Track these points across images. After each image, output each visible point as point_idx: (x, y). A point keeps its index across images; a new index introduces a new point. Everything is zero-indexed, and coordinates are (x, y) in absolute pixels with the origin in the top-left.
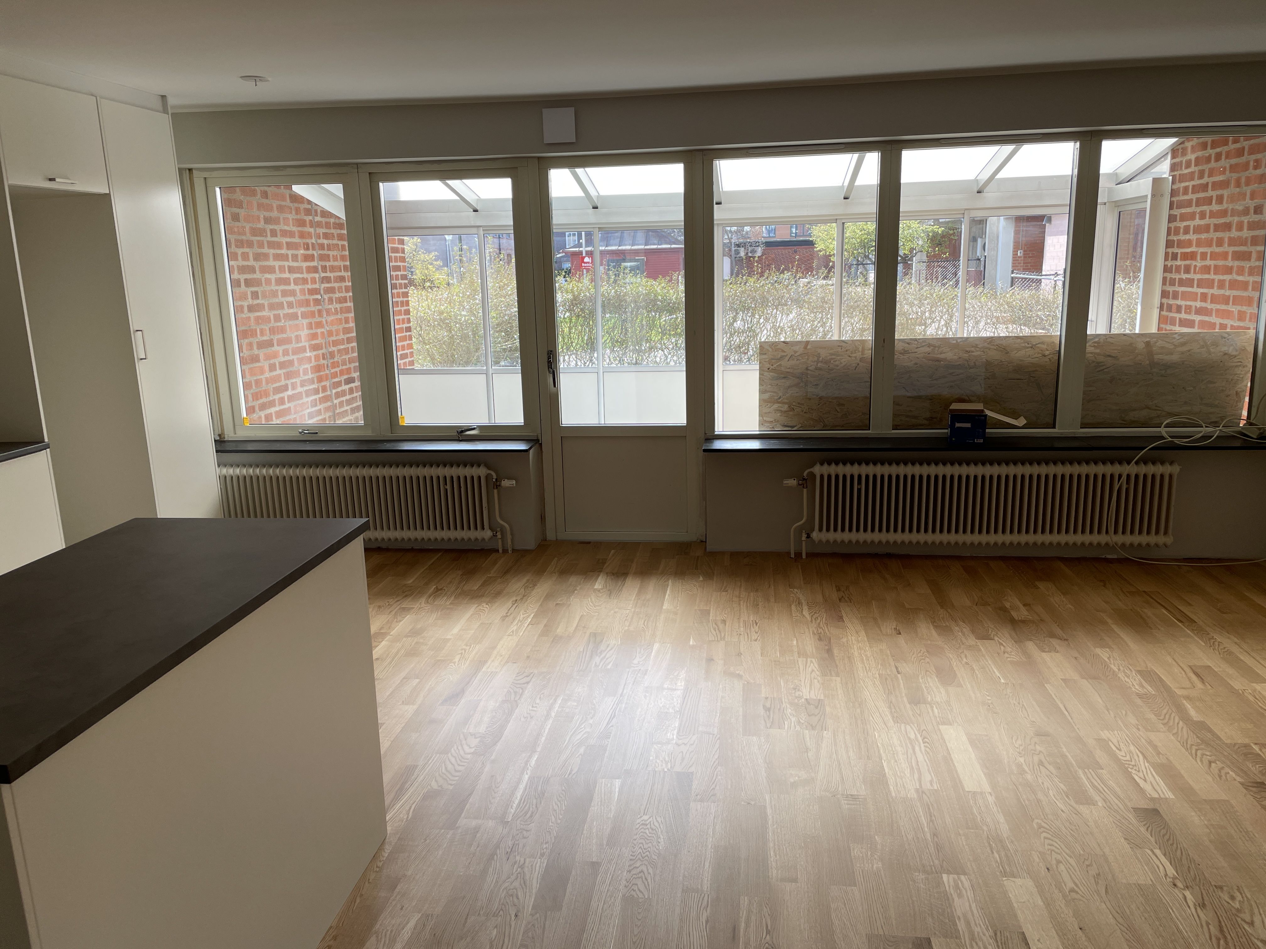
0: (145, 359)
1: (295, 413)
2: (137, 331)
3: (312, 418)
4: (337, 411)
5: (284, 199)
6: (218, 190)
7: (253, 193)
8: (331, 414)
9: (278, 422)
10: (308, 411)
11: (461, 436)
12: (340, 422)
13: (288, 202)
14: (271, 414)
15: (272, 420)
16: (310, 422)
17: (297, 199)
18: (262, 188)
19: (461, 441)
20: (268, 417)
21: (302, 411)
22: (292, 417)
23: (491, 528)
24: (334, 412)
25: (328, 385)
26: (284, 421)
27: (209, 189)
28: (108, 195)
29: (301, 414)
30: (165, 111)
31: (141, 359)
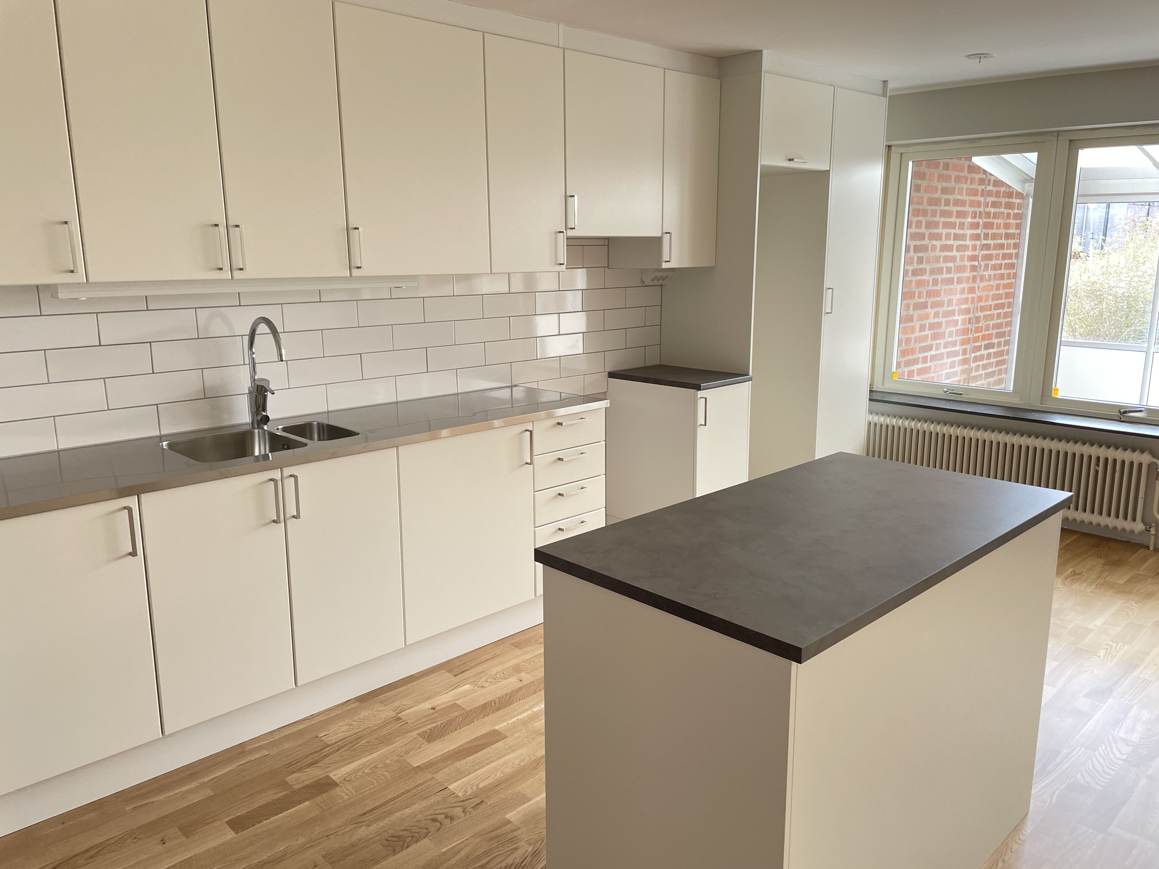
0: (831, 313)
1: (934, 372)
2: (828, 288)
3: (948, 378)
4: (973, 375)
5: (962, 170)
6: (911, 163)
7: (937, 166)
8: (965, 376)
9: (918, 379)
10: (946, 371)
11: (1123, 416)
12: (972, 385)
13: (965, 173)
14: (913, 371)
15: (913, 377)
16: (946, 382)
17: (975, 169)
18: (945, 161)
19: (1123, 422)
20: (911, 374)
21: (940, 371)
22: (931, 375)
23: (1143, 521)
24: (970, 375)
25: (968, 349)
26: (923, 379)
27: (903, 163)
28: (828, 172)
29: (939, 373)
30: (884, 94)
31: (827, 313)
